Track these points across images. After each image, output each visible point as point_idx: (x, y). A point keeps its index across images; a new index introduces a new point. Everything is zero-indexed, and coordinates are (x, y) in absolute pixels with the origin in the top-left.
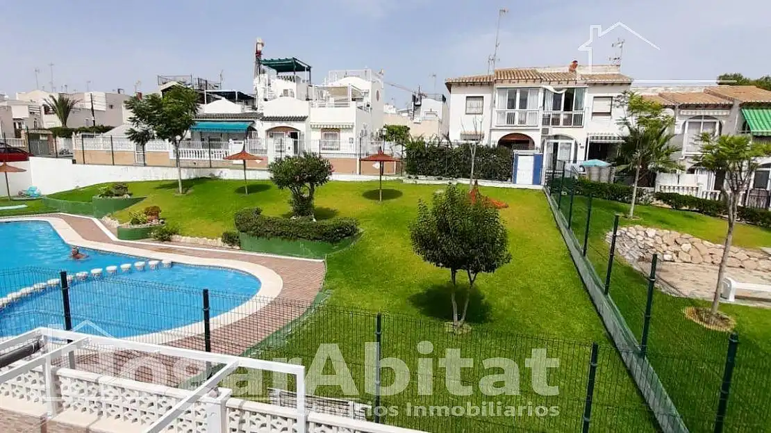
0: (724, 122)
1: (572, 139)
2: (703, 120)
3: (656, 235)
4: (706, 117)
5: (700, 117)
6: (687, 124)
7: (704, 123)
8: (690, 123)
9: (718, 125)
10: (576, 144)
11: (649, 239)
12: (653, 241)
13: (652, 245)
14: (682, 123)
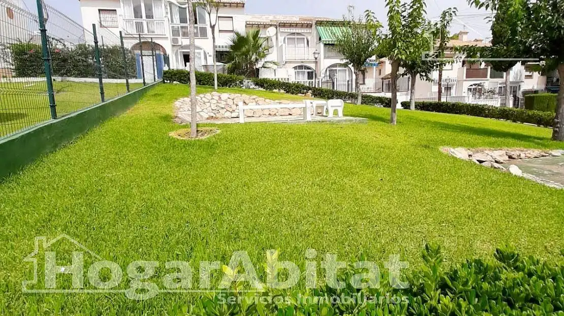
0: (309, 38)
1: (201, 49)
2: (296, 37)
3: (229, 98)
4: (298, 34)
5: (293, 34)
6: (286, 39)
7: (297, 38)
8: (288, 38)
9: (305, 39)
10: (205, 53)
11: (222, 102)
12: (225, 103)
13: (223, 106)
14: (283, 39)
